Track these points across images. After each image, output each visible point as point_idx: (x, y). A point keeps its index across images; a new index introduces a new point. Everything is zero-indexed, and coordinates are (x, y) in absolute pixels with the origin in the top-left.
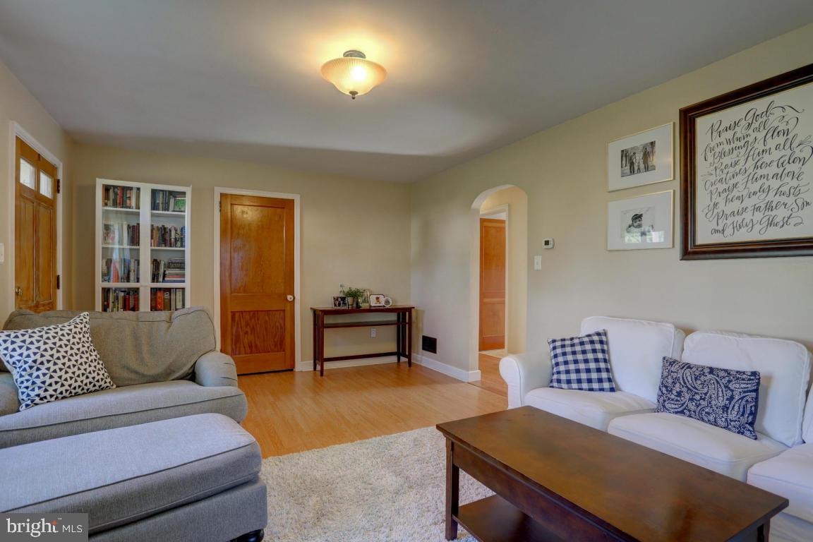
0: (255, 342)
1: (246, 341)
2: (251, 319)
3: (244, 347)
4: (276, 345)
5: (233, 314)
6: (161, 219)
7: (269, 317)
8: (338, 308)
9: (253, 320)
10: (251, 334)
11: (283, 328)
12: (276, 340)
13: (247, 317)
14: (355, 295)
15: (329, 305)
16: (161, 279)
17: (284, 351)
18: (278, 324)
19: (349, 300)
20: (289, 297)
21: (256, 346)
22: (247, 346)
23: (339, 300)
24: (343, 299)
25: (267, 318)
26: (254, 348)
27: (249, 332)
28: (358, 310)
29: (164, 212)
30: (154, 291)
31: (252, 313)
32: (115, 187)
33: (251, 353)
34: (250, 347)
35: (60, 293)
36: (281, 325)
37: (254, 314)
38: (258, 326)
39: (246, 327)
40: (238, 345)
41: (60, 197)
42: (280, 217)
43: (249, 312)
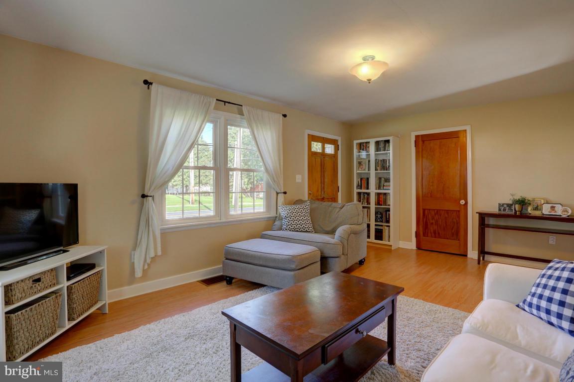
0: (438, 230)
1: (432, 228)
2: (435, 214)
3: (431, 233)
4: (453, 234)
5: (424, 210)
6: (381, 156)
7: (448, 215)
8: (503, 212)
9: (437, 215)
10: (435, 224)
11: (458, 223)
12: (453, 231)
13: (433, 213)
14: (523, 202)
15: (495, 210)
16: (382, 188)
17: (459, 240)
18: (455, 220)
19: (517, 207)
20: (462, 202)
21: (439, 233)
22: (432, 231)
23: (505, 206)
24: (509, 206)
25: (446, 216)
26: (437, 235)
27: (434, 223)
28: (524, 216)
29: (383, 152)
30: (378, 194)
31: (436, 211)
32: (363, 143)
33: (435, 237)
34: (435, 233)
35: (340, 194)
36: (457, 221)
37: (437, 212)
38: (440, 220)
39: (432, 220)
40: (427, 230)
41: (339, 152)
42: (456, 145)
43: (434, 210)
